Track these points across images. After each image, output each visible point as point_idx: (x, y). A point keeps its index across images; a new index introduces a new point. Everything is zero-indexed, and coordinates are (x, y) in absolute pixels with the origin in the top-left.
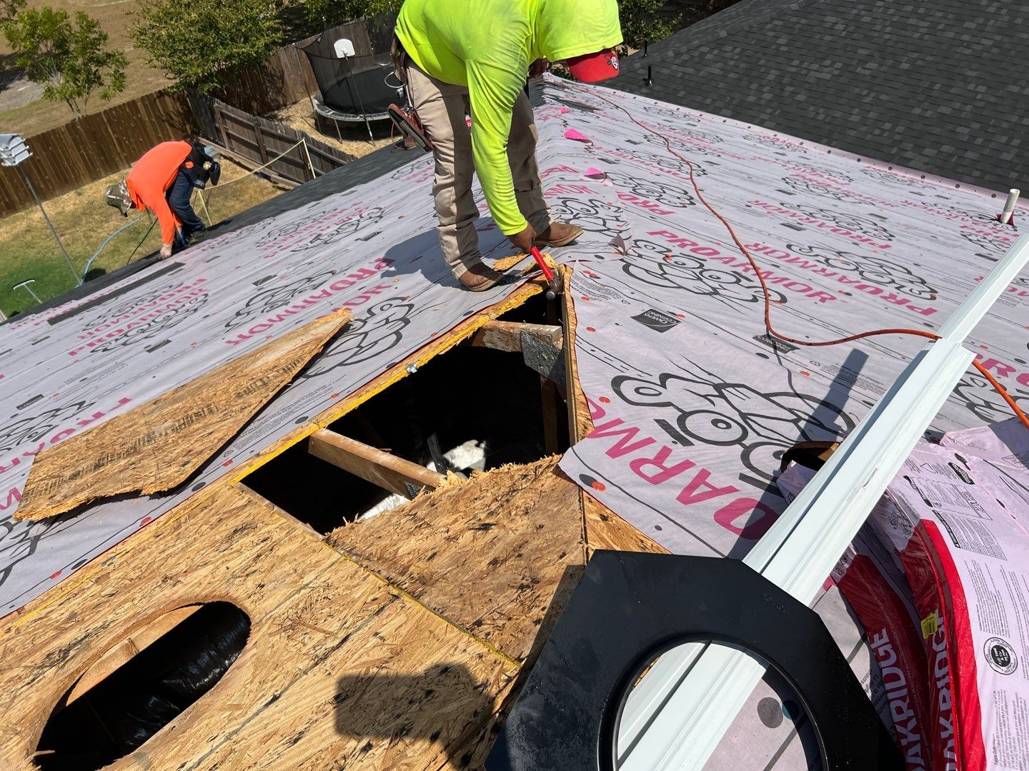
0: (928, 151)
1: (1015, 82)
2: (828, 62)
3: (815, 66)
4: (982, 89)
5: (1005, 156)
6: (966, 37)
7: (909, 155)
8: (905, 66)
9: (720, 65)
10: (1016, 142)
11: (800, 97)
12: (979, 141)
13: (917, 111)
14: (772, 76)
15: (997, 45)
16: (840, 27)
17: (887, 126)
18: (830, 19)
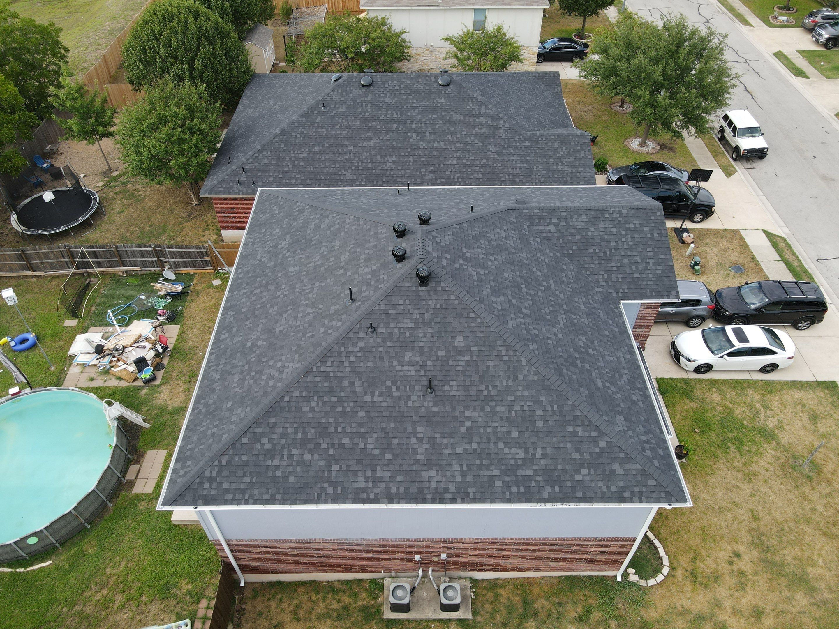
0: (349, 171)
1: (359, 143)
2: (303, 150)
3: (299, 152)
4: (352, 147)
5: (369, 166)
6: (338, 132)
7: (345, 173)
8: (327, 146)
9: (266, 160)
10: (369, 161)
11: (302, 164)
12: (360, 164)
13: (339, 159)
14: (287, 159)
15: (348, 132)
16: (298, 136)
17: (333, 166)
18: (294, 134)
